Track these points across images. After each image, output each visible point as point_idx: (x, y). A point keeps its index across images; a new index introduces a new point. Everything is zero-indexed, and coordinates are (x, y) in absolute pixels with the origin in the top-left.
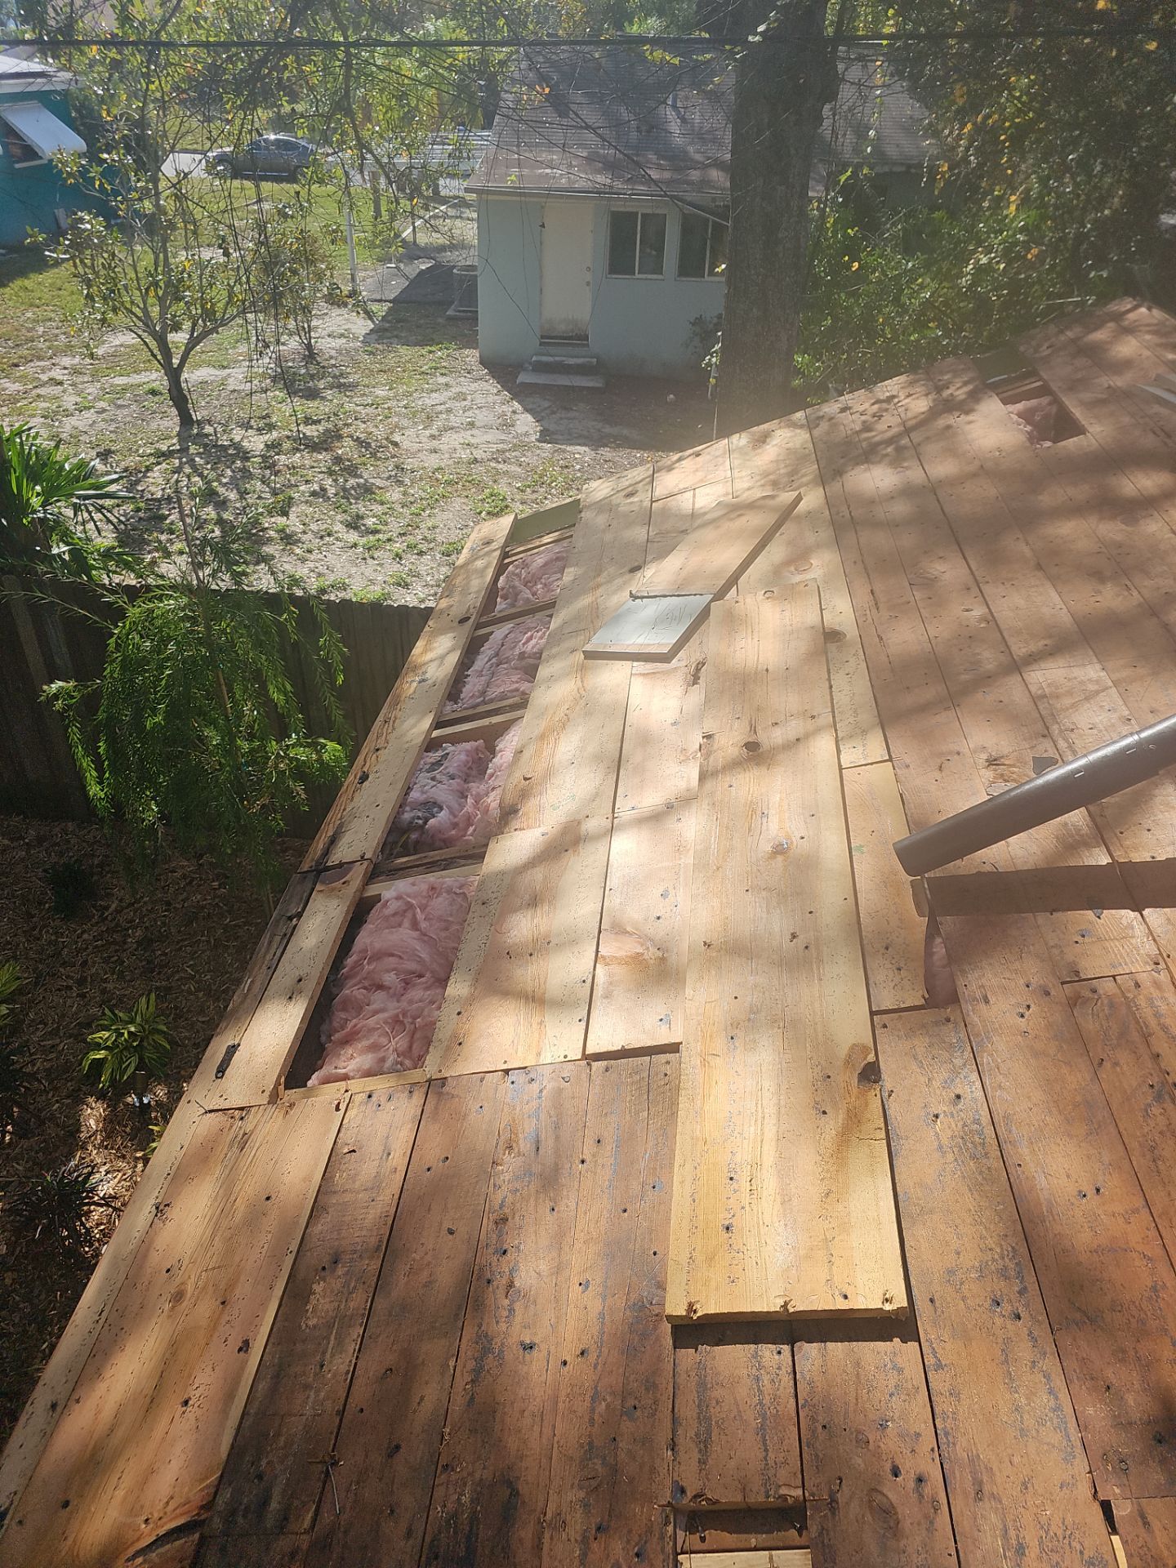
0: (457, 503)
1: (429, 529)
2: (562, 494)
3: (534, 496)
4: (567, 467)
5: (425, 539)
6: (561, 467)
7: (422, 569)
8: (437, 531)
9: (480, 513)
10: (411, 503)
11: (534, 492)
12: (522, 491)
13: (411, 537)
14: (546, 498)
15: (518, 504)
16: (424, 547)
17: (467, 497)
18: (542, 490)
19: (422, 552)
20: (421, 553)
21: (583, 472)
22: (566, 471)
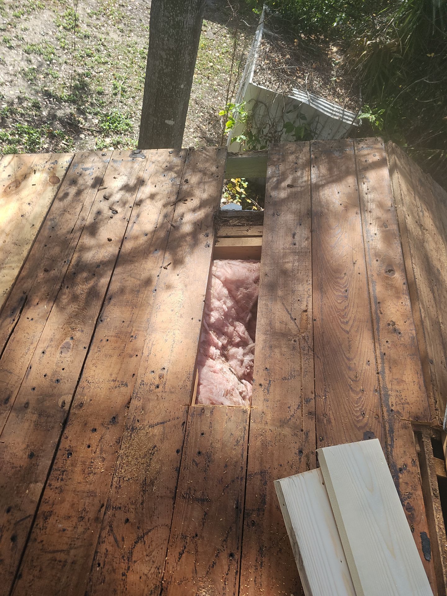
0: (46, 15)
1: (22, 30)
2: (114, 26)
3: (98, 22)
4: (123, 6)
5: (17, 37)
6: (119, 5)
7: (8, 60)
8: (27, 32)
9: (59, 26)
10: (16, 7)
11: (97, 19)
12: (90, 16)
13: (8, 34)
14: (103, 26)
15: (85, 25)
16: (13, 43)
17: (54, 11)
18: (103, 19)
19: (11, 46)
20: (11, 48)
21: (132, 13)
22: (122, 9)
